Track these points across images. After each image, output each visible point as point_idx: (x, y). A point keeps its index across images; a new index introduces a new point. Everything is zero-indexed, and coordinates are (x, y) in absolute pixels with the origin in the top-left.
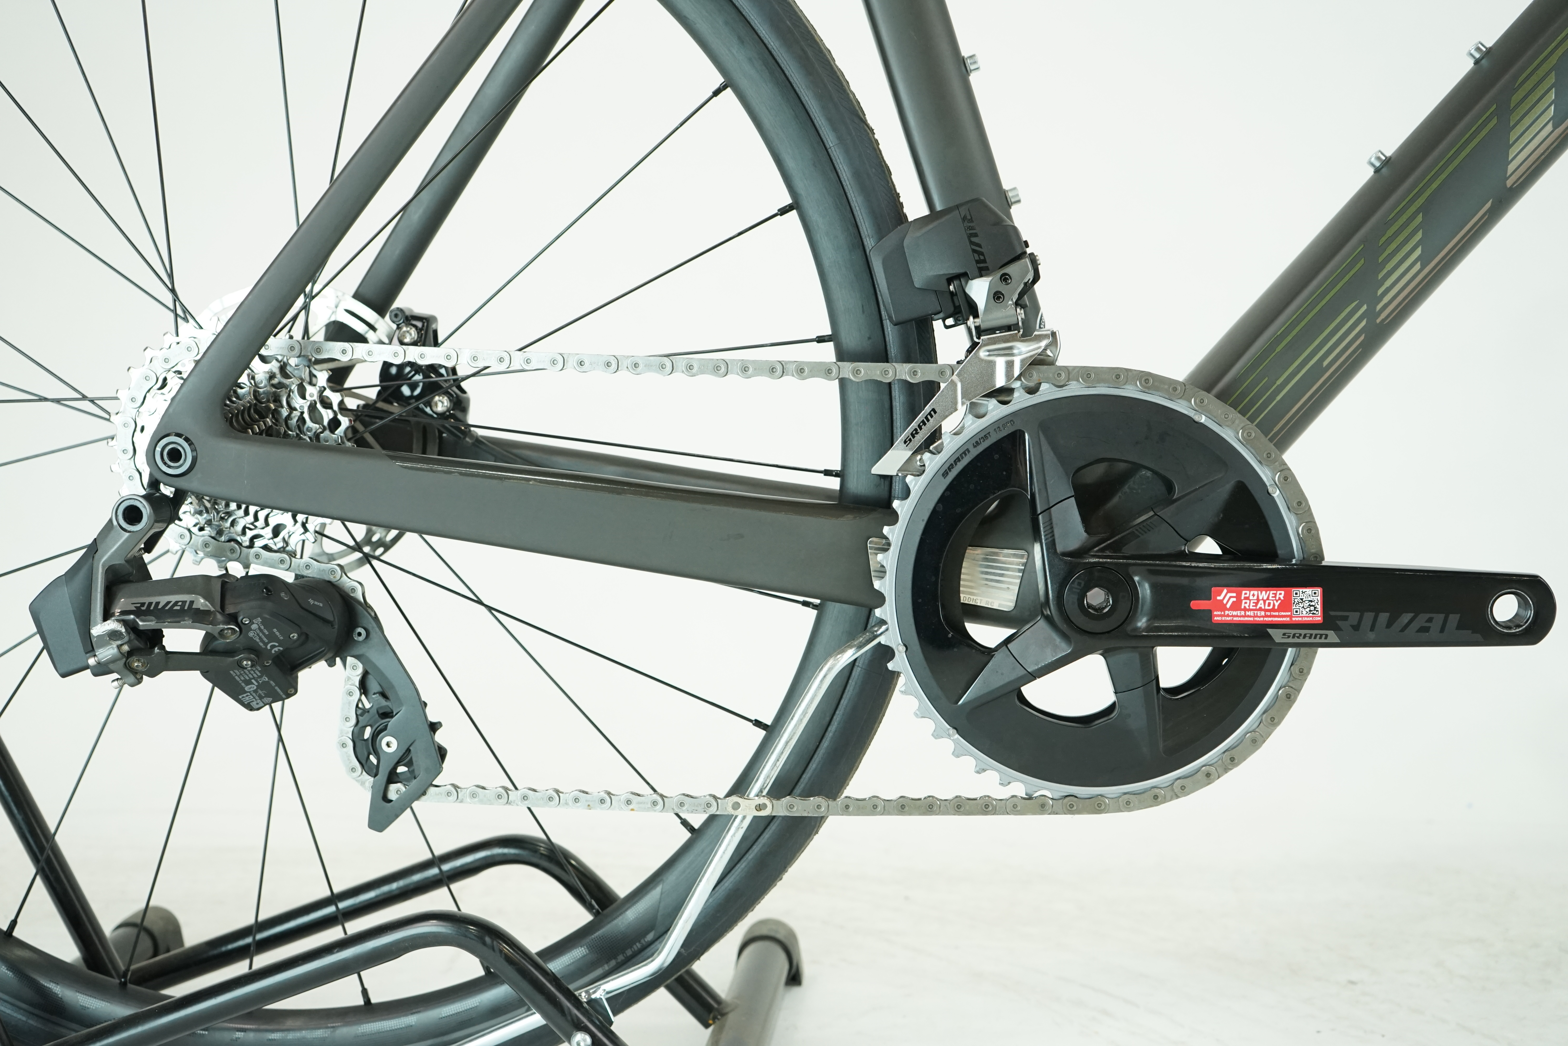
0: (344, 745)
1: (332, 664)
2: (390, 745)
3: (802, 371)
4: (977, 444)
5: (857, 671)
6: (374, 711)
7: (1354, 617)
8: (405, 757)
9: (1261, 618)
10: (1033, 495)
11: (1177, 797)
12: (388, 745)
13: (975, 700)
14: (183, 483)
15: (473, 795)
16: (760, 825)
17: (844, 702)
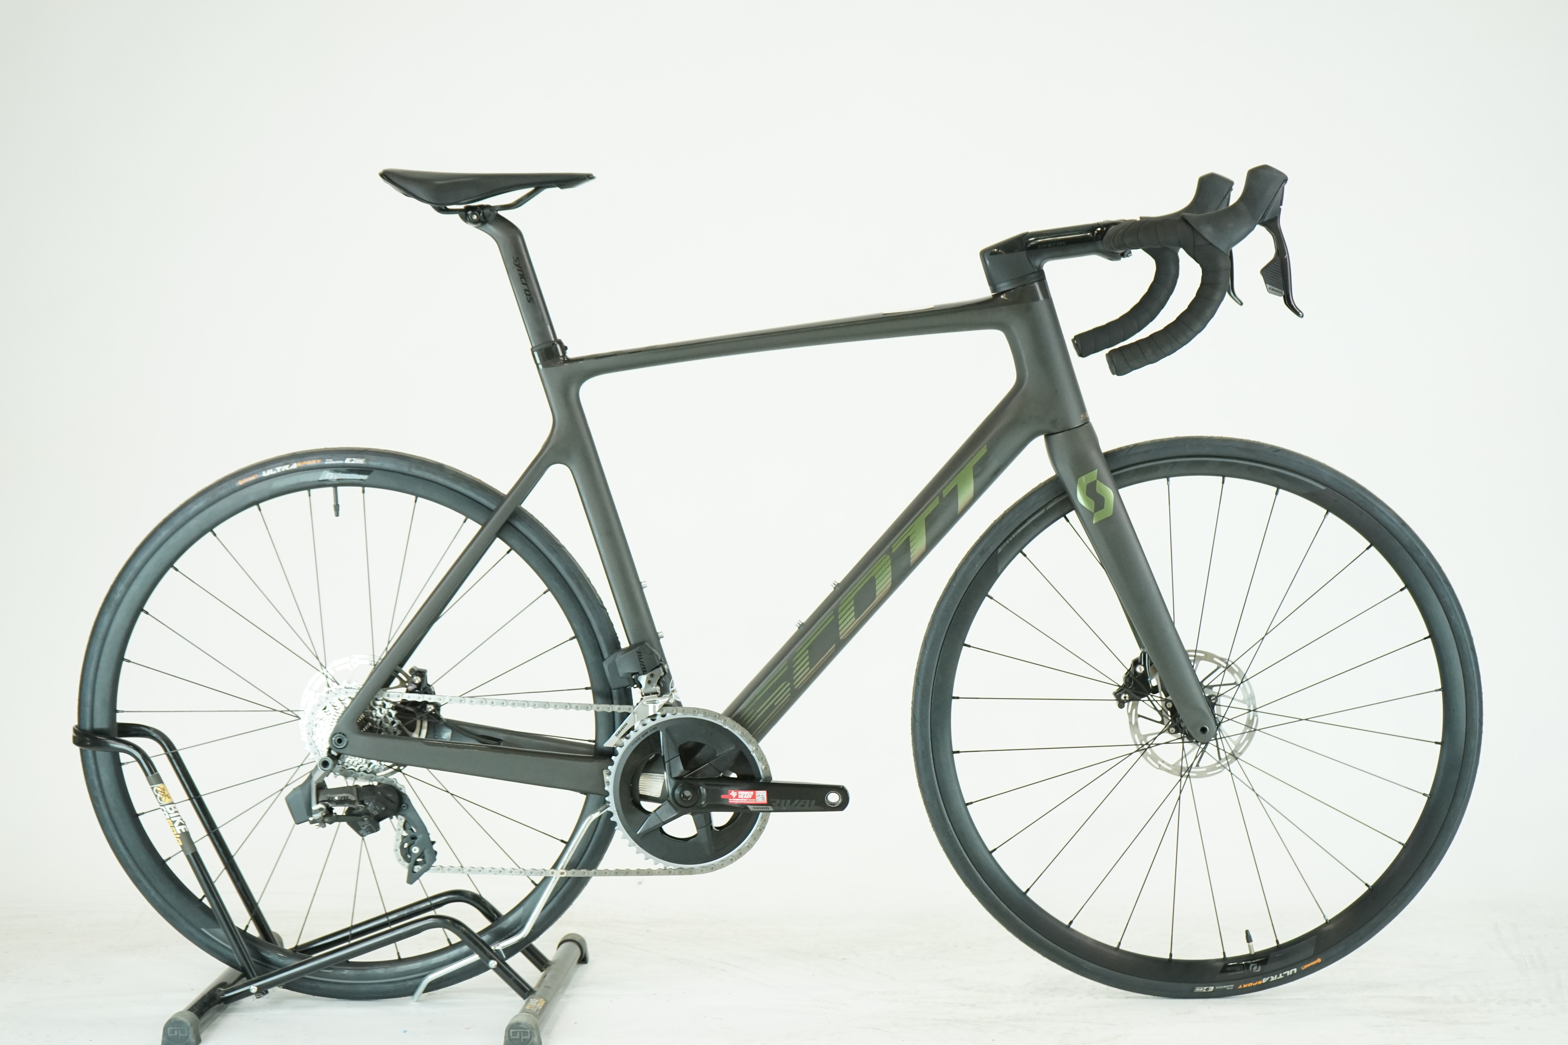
0: (396, 850)
1: (391, 818)
2: (416, 850)
3: (577, 707)
4: (643, 736)
5: (602, 821)
6: (409, 837)
7: (778, 801)
8: (421, 855)
9: (745, 801)
10: (664, 756)
11: (721, 868)
12: (415, 850)
13: (643, 832)
14: (341, 751)
15: (449, 870)
16: (563, 881)
17: (597, 832)
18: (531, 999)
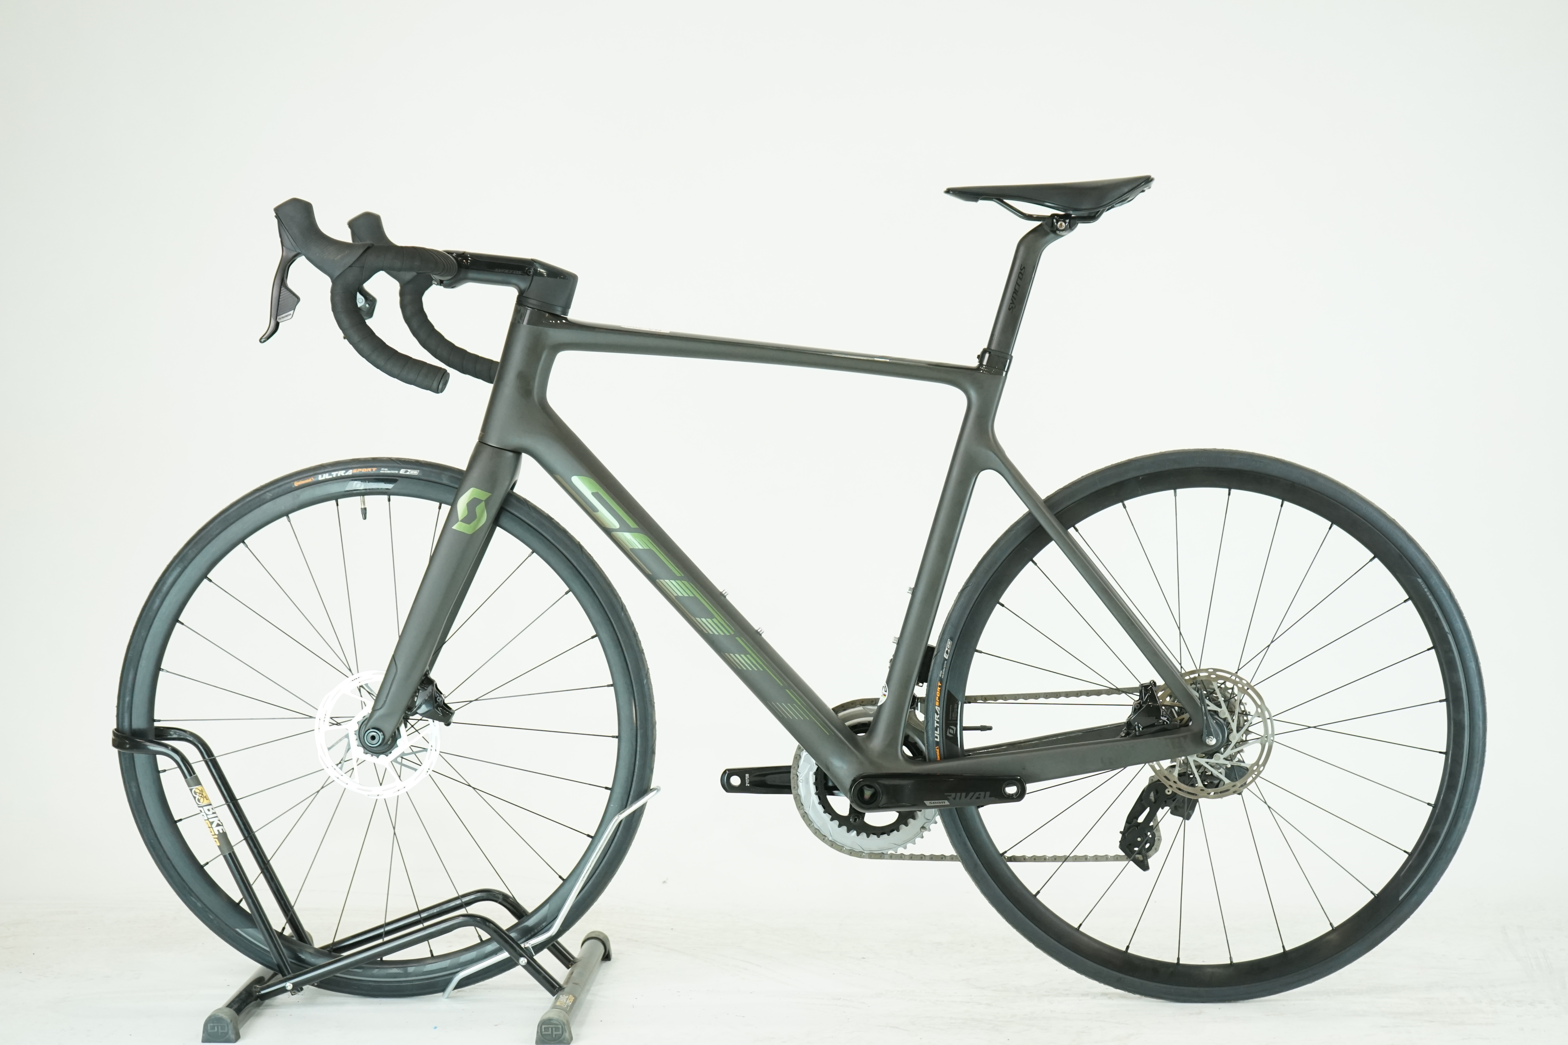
18: (561, 996)
